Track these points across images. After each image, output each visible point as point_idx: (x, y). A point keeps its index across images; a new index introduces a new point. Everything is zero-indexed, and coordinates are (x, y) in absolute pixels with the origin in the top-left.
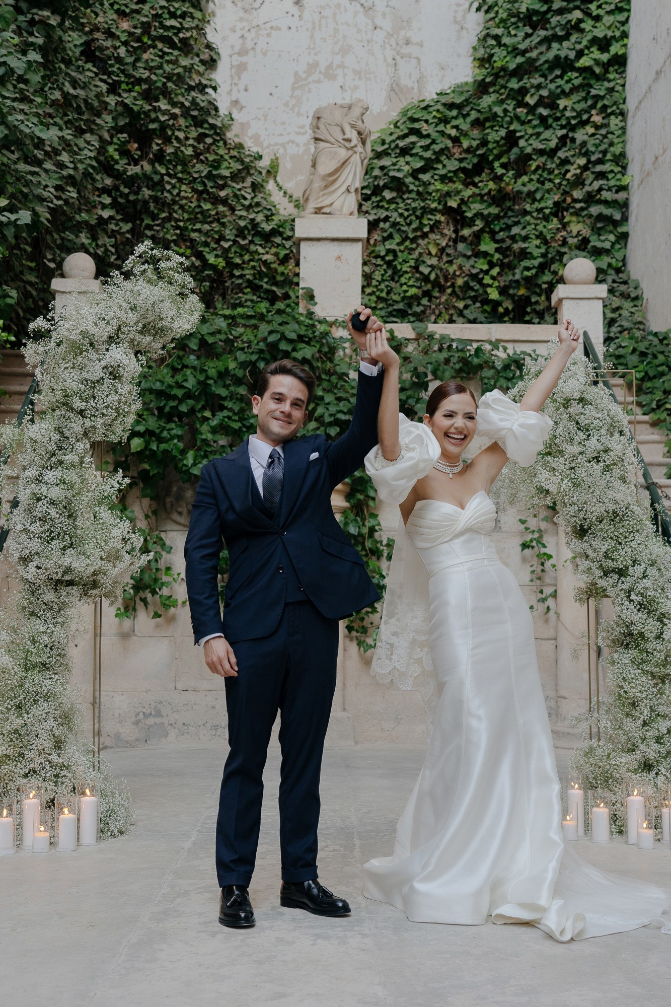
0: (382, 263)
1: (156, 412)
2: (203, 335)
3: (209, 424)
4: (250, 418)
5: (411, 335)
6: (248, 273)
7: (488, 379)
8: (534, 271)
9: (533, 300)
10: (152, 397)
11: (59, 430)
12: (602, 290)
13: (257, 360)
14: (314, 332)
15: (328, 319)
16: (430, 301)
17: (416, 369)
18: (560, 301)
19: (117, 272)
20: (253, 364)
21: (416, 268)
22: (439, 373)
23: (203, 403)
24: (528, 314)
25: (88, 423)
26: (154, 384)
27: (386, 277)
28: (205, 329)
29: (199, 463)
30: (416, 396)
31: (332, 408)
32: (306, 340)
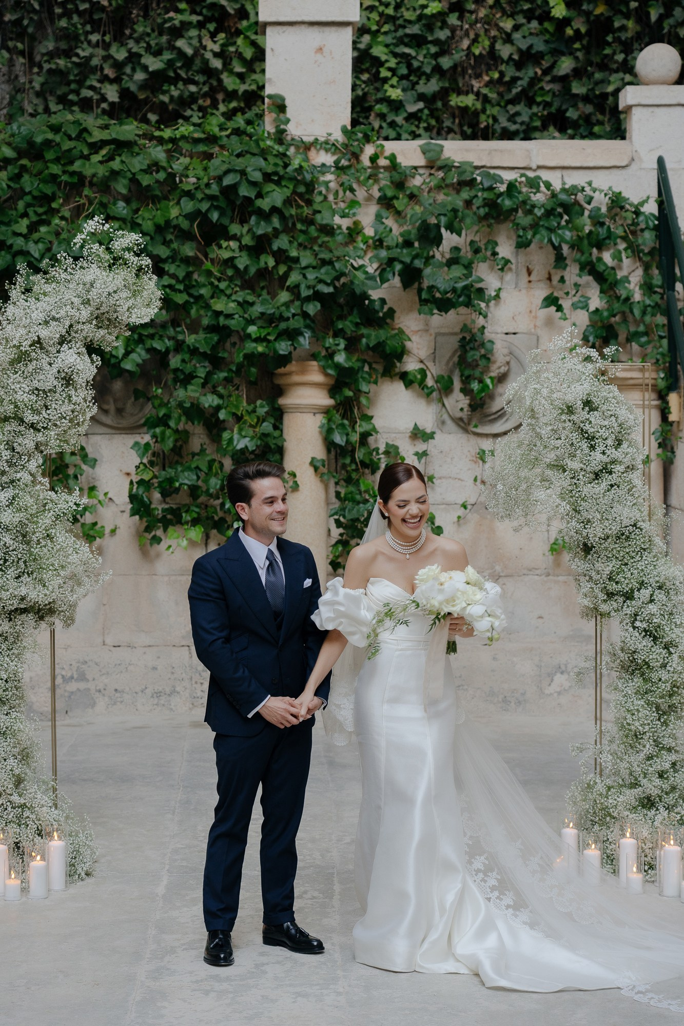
2: (134, 174)
4: (198, 286)
5: (421, 161)
7: (524, 229)
11: (9, 445)
13: (208, 210)
14: (286, 166)
15: (305, 139)
16: (461, 18)
17: (425, 219)
18: (629, 108)
20: (203, 216)
22: (456, 224)
24: (609, 44)
25: (40, 437)
28: (137, 164)
29: (133, 351)
30: (425, 255)
31: (311, 275)
32: (276, 178)
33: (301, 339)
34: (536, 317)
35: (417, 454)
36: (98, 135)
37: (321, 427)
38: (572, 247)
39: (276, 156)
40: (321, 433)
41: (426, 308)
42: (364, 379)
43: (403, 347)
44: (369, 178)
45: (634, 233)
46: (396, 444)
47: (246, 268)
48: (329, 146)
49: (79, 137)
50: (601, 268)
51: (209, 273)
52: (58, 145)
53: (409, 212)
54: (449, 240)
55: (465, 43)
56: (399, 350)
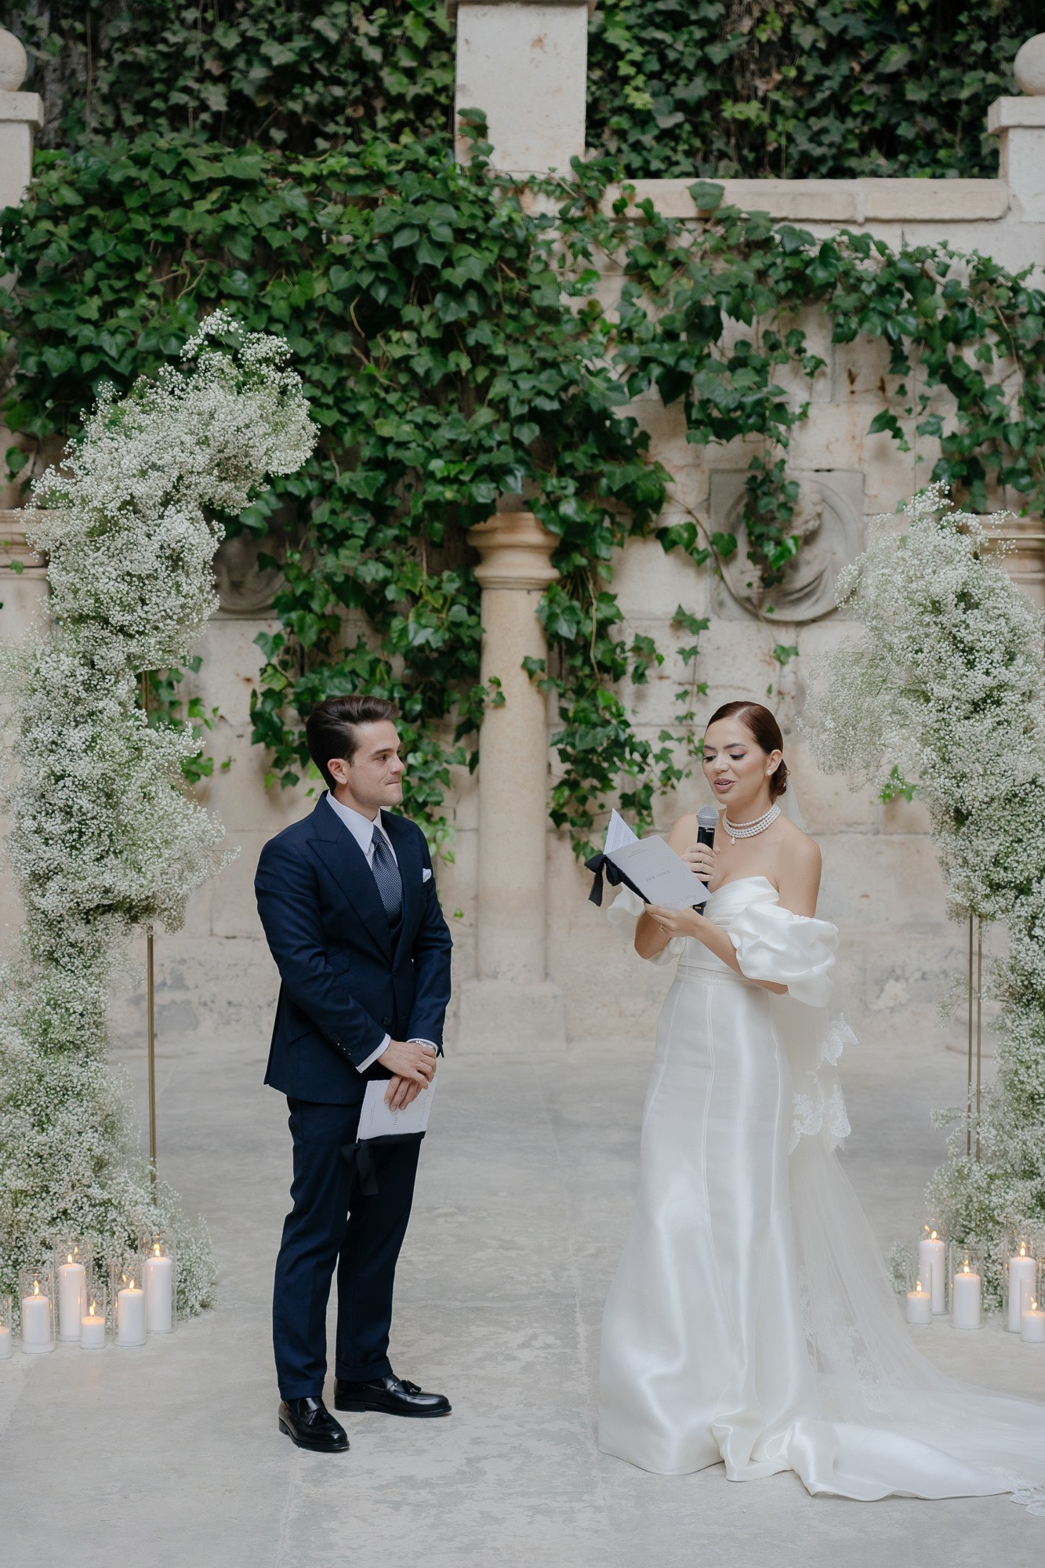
2: (259, 230)
4: (356, 398)
5: (690, 210)
7: (846, 314)
11: (85, 656)
13: (371, 285)
14: (488, 218)
15: (517, 177)
18: (1002, 132)
19: (170, 368)
20: (364, 293)
22: (744, 307)
24: (962, 27)
28: (264, 214)
30: (697, 353)
31: (526, 383)
32: (473, 237)
33: (510, 480)
34: (861, 446)
35: (682, 652)
36: (205, 171)
37: (539, 611)
38: (917, 341)
39: (472, 202)
40: (538, 620)
41: (697, 433)
42: (603, 539)
43: (662, 491)
44: (612, 236)
45: (1010, 319)
46: (650, 635)
47: (428, 372)
48: (551, 188)
49: (176, 174)
50: (959, 373)
51: (372, 380)
52: (145, 185)
53: (673, 289)
54: (733, 330)
55: (746, 24)
56: (657, 496)
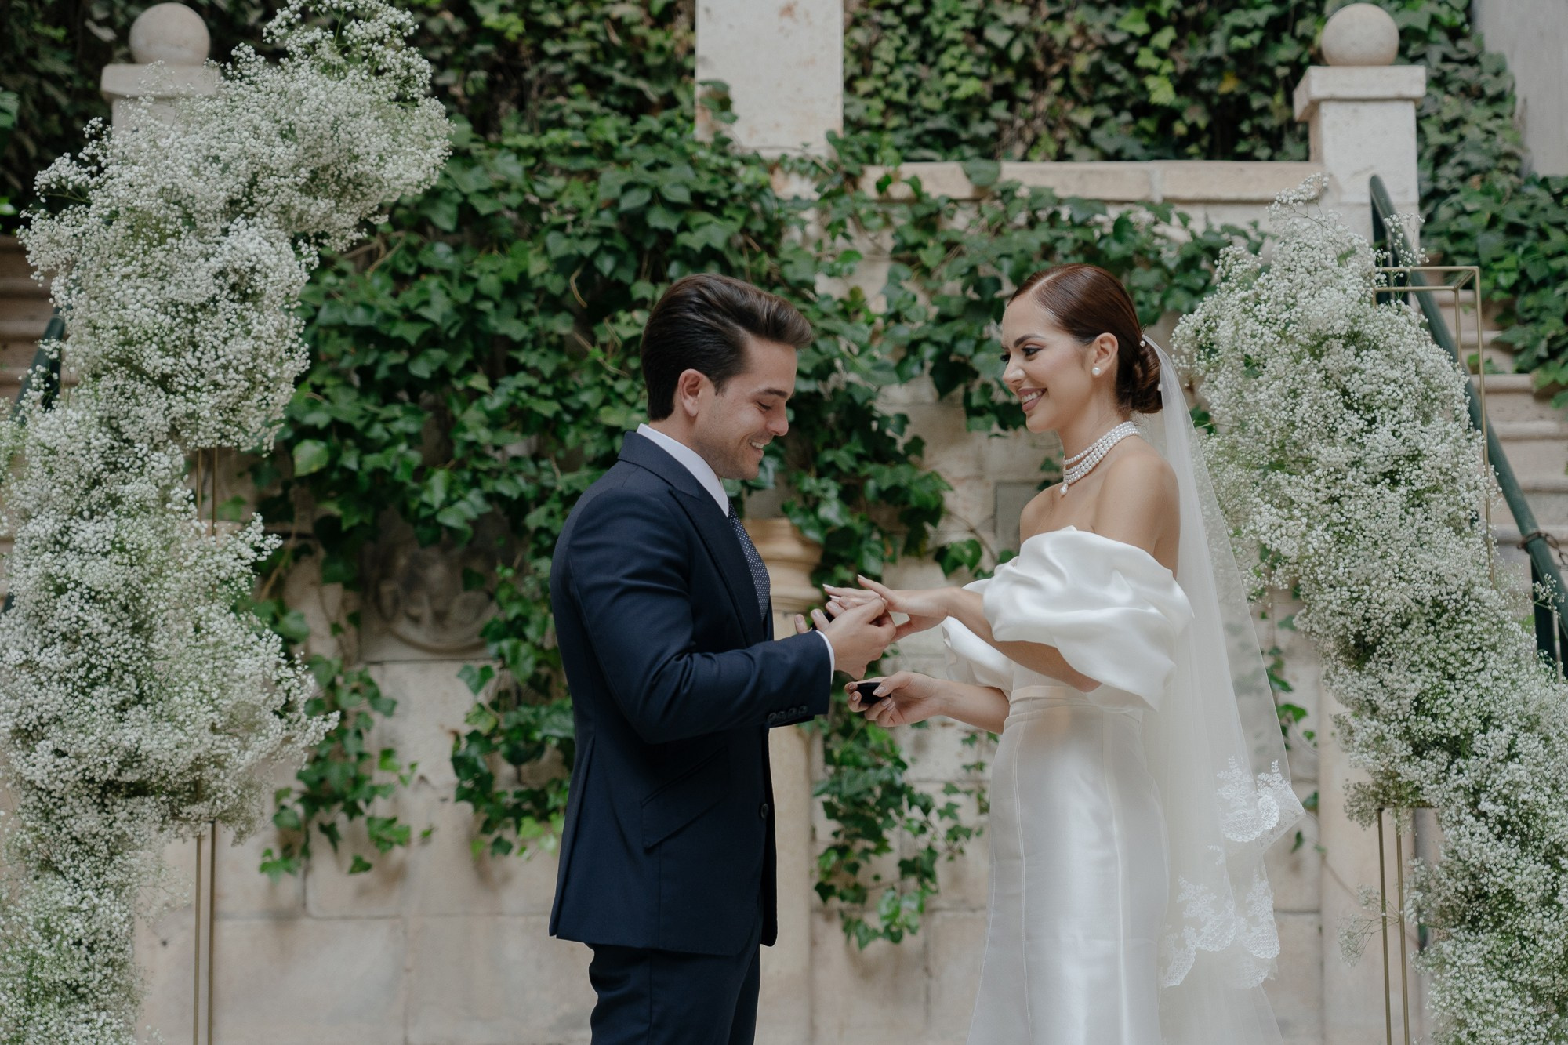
0: (895, 21)
1: (356, 380)
2: (465, 196)
3: (482, 407)
4: (579, 390)
5: (962, 189)
6: (579, 50)
7: (1147, 291)
8: (1256, 37)
9: (1257, 102)
10: (346, 344)
11: (110, 424)
12: (1413, 79)
13: (595, 254)
14: (731, 186)
15: (766, 154)
16: (1011, 108)
17: (973, 269)
18: (1315, 105)
19: (249, 49)
20: (587, 264)
21: (977, 33)
23: (467, 355)
24: (1244, 137)
25: (180, 407)
26: (350, 311)
27: (907, 53)
28: (472, 181)
29: (460, 498)
30: (976, 334)
32: (714, 203)
39: (714, 171)
41: (978, 421)
42: (872, 551)
43: (940, 499)
44: (875, 214)
48: (805, 167)
51: (598, 367)
53: (946, 271)
56: (933, 504)
